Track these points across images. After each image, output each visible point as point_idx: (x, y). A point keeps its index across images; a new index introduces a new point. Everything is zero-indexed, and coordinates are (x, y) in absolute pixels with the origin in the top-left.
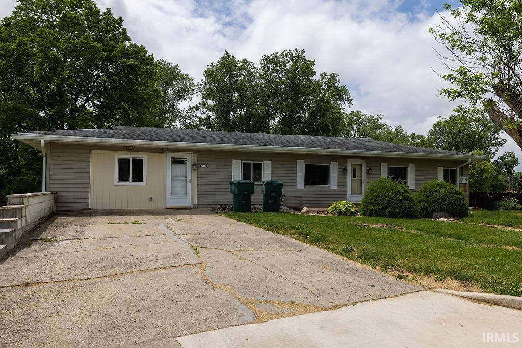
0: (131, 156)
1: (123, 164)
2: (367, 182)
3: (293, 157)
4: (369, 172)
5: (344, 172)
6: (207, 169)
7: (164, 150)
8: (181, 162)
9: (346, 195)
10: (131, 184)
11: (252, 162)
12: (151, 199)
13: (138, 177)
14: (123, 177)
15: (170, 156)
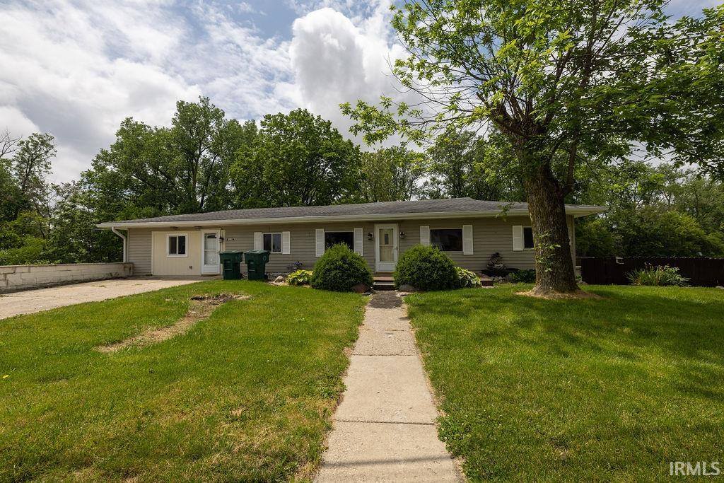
0: (177, 234)
1: (173, 240)
2: (400, 250)
3: (312, 227)
4: (403, 237)
5: (370, 238)
6: (232, 242)
7: (199, 228)
8: (212, 236)
9: (375, 262)
10: (177, 256)
11: (272, 234)
12: (191, 267)
13: (182, 251)
14: (173, 251)
15: (204, 232)
